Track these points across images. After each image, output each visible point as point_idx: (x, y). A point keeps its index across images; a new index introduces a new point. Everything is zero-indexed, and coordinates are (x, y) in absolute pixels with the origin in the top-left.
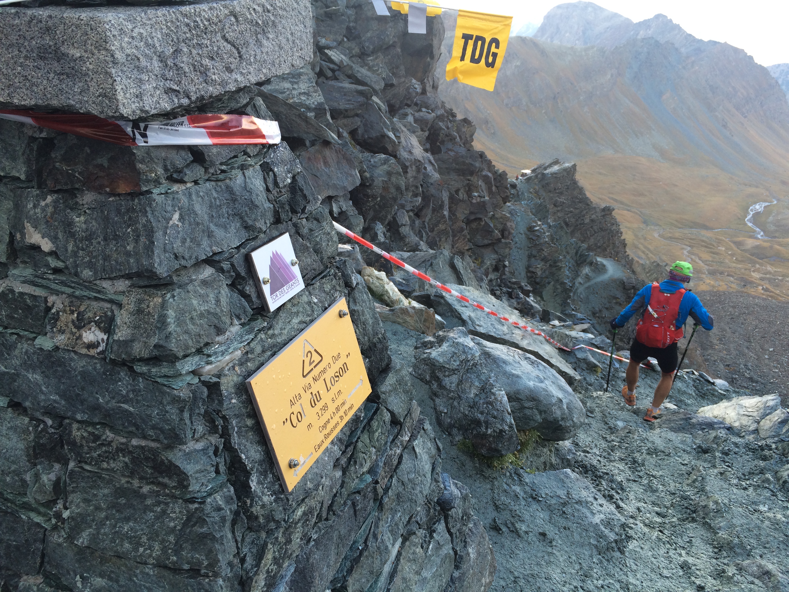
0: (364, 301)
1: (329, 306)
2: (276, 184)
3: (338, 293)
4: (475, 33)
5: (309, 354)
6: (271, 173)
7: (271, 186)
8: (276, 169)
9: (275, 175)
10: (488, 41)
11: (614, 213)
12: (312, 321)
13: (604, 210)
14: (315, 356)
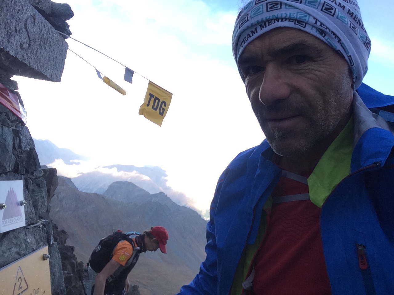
0: (56, 258)
1: (36, 249)
2: (20, 146)
3: (42, 243)
4: (155, 95)
5: (20, 280)
6: (18, 138)
7: (17, 146)
8: (21, 138)
9: (20, 141)
10: (161, 101)
11: (139, 289)
12: (25, 255)
13: (134, 287)
14: (23, 283)
